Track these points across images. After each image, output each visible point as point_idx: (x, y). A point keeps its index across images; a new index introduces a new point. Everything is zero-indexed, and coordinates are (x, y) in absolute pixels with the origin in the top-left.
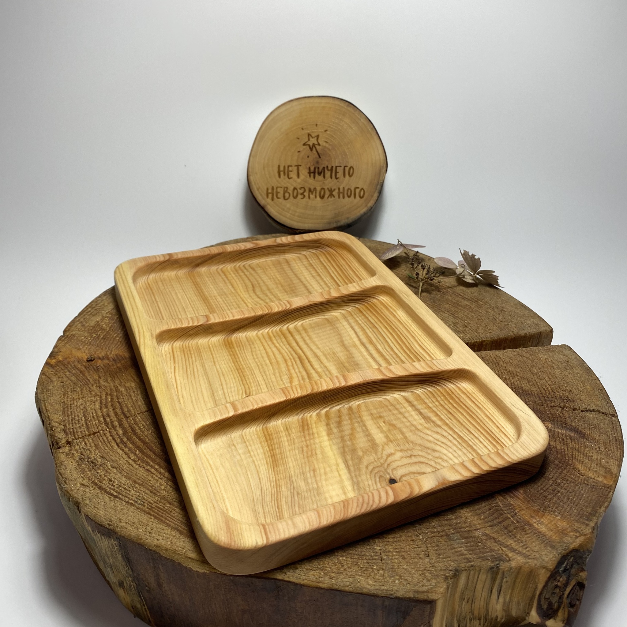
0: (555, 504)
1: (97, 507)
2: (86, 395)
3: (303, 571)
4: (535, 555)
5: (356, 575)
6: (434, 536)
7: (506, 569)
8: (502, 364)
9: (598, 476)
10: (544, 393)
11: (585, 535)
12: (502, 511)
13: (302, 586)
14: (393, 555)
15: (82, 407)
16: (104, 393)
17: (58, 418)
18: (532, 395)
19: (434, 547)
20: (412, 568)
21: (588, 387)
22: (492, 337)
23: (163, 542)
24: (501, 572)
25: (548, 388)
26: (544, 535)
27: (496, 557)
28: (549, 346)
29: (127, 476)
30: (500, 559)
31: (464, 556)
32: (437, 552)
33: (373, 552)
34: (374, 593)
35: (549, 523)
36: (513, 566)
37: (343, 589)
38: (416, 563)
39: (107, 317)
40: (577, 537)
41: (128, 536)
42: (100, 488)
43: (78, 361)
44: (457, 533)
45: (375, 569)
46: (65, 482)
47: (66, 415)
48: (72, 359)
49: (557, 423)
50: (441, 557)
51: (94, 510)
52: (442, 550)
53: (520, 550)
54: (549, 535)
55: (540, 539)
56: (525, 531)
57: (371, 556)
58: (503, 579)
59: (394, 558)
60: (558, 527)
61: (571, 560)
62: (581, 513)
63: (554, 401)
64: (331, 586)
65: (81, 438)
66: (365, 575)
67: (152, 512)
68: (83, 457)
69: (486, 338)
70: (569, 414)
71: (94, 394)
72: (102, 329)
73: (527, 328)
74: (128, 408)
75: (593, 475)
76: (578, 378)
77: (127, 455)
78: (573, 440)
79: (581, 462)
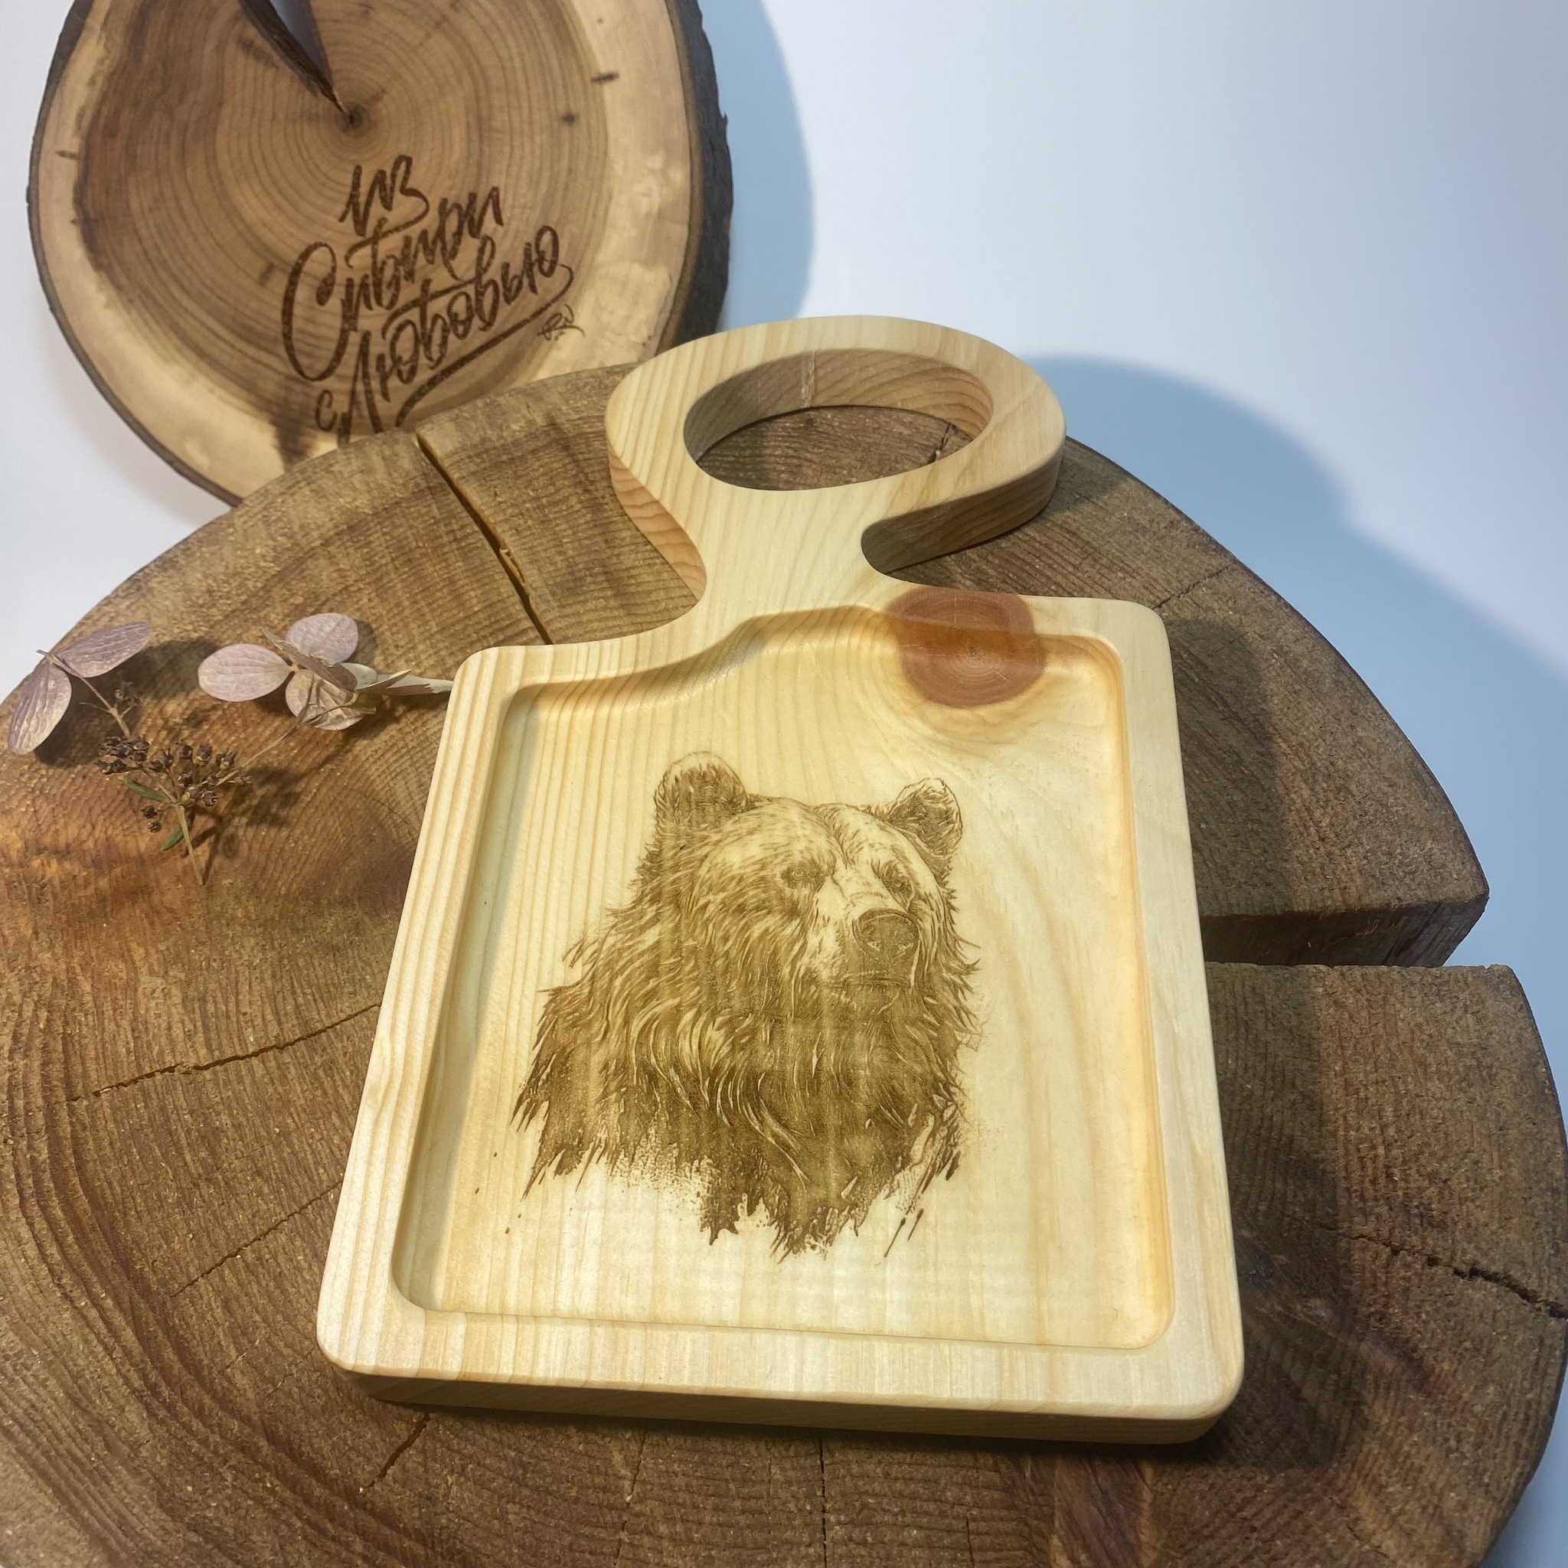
8: (1261, 1030)
18: (1314, 1177)
25: (1376, 1157)
69: (1247, 906)
70: (1408, 1279)
73: (1401, 880)
74: (83, 1063)
75: (1398, 1546)
76: (1492, 1126)
77: (40, 1246)
78: (1381, 1390)
79: (1374, 1487)
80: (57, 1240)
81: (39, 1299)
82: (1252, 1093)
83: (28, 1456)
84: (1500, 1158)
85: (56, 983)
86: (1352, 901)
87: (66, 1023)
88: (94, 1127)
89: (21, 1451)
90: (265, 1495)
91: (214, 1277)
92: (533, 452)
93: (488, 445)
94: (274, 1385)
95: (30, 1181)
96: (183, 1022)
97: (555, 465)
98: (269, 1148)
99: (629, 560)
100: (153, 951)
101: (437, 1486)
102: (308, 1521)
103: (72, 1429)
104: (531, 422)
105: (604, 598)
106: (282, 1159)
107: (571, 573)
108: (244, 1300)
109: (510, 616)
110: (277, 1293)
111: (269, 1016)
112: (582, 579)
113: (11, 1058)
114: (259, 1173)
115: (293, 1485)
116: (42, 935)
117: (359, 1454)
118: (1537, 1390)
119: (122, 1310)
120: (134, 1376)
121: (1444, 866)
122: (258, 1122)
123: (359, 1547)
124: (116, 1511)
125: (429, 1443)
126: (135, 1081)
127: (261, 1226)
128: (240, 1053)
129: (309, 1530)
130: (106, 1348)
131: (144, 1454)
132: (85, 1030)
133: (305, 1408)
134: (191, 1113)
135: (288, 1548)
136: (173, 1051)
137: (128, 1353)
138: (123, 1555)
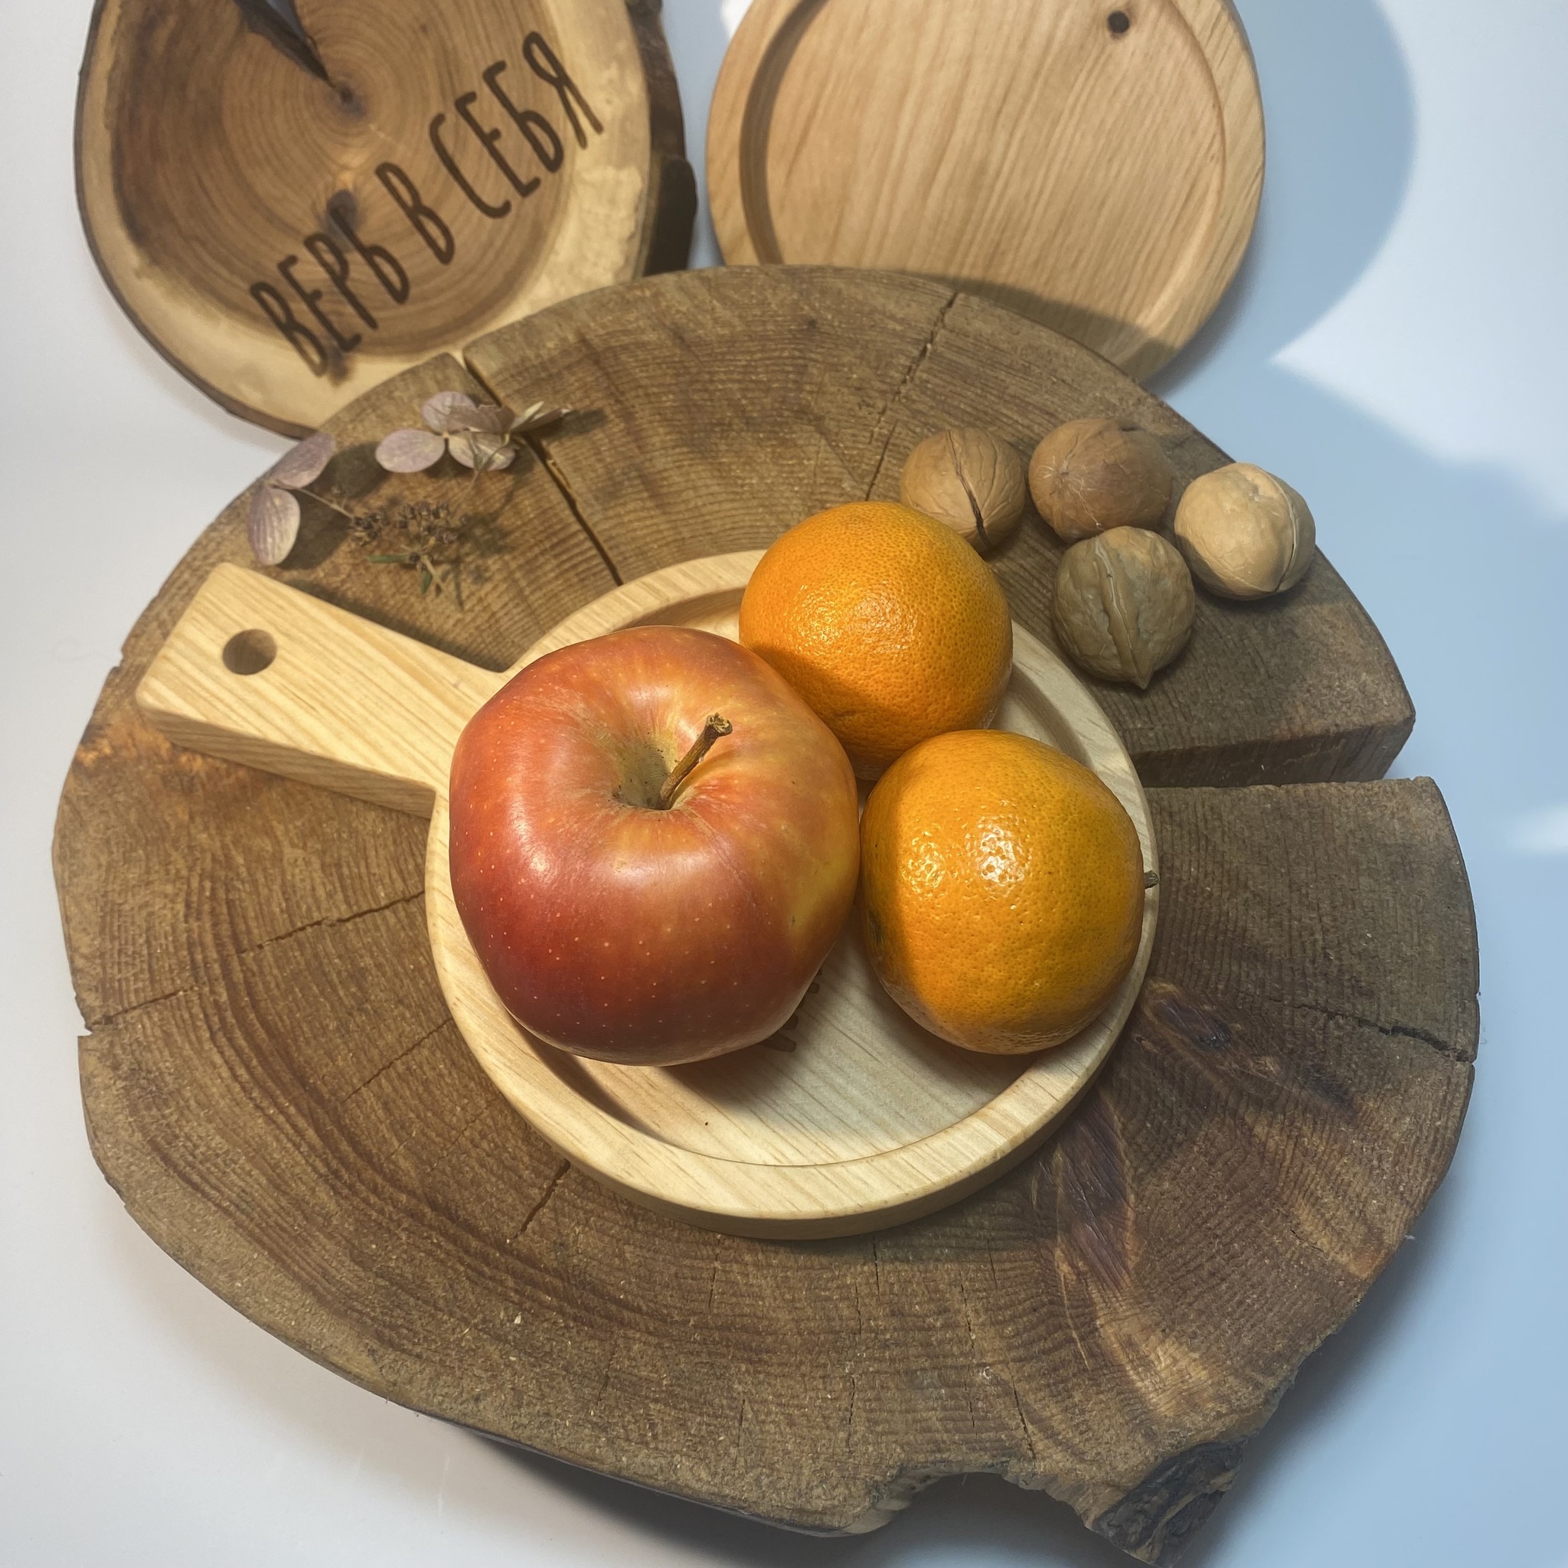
2: (156, 876)
4: (1098, 1454)
5: (676, 1451)
9: (1341, 1249)
10: (1298, 959)
11: (1242, 1411)
12: (1061, 1320)
14: (769, 1413)
16: (198, 869)
17: (90, 946)
18: (1263, 959)
19: (868, 1400)
20: (802, 1451)
22: (1224, 734)
25: (1315, 942)
26: (1140, 1400)
27: (1006, 1444)
29: (226, 1131)
30: (1011, 1451)
31: (930, 1435)
32: (871, 1416)
33: (727, 1398)
36: (1040, 1470)
40: (1219, 1416)
42: (166, 1159)
43: (149, 759)
44: (935, 1368)
45: (721, 1442)
47: (108, 937)
48: (134, 752)
50: (879, 1429)
52: (885, 1411)
53: (1070, 1435)
54: (1154, 1402)
55: (1128, 1409)
57: (722, 1407)
59: (769, 1419)
60: (1183, 1382)
62: (1256, 1349)
63: (1317, 989)
64: (616, 1473)
65: (134, 1008)
69: (1206, 738)
70: (1342, 1037)
71: (173, 871)
73: (1339, 709)
74: (246, 923)
75: (1330, 1243)
76: (1413, 912)
77: (231, 1069)
78: (1319, 1127)
79: (1312, 1200)
80: (244, 1063)
81: (237, 1110)
82: (1211, 895)
83: (245, 1228)
84: (1419, 936)
85: (214, 859)
86: (1296, 729)
87: (227, 891)
88: (261, 973)
89: (239, 1225)
90: (434, 1248)
91: (373, 1085)
92: (569, 367)
93: (528, 364)
94: (431, 1165)
95: (216, 1019)
96: (324, 884)
97: (589, 379)
98: (406, 981)
99: (660, 463)
100: (291, 827)
101: (568, 1235)
102: (469, 1266)
103: (277, 1207)
104: (564, 340)
105: (641, 499)
106: (419, 990)
107: (610, 479)
108: (400, 1102)
109: (561, 521)
110: (425, 1095)
111: (395, 875)
112: (621, 483)
113: (186, 922)
114: (400, 1002)
115: (454, 1240)
116: (198, 820)
117: (504, 1214)
118: (1444, 1119)
119: (304, 1116)
120: (318, 1164)
121: (1376, 694)
122: (395, 961)
123: (510, 1283)
124: (320, 1266)
125: (558, 1203)
126: (290, 935)
127: (407, 1043)
128: (374, 906)
129: (469, 1272)
130: (294, 1145)
131: (335, 1222)
132: (243, 895)
133: (458, 1183)
134: (340, 957)
135: (456, 1286)
136: (319, 909)
137: (312, 1147)
138: (329, 1297)
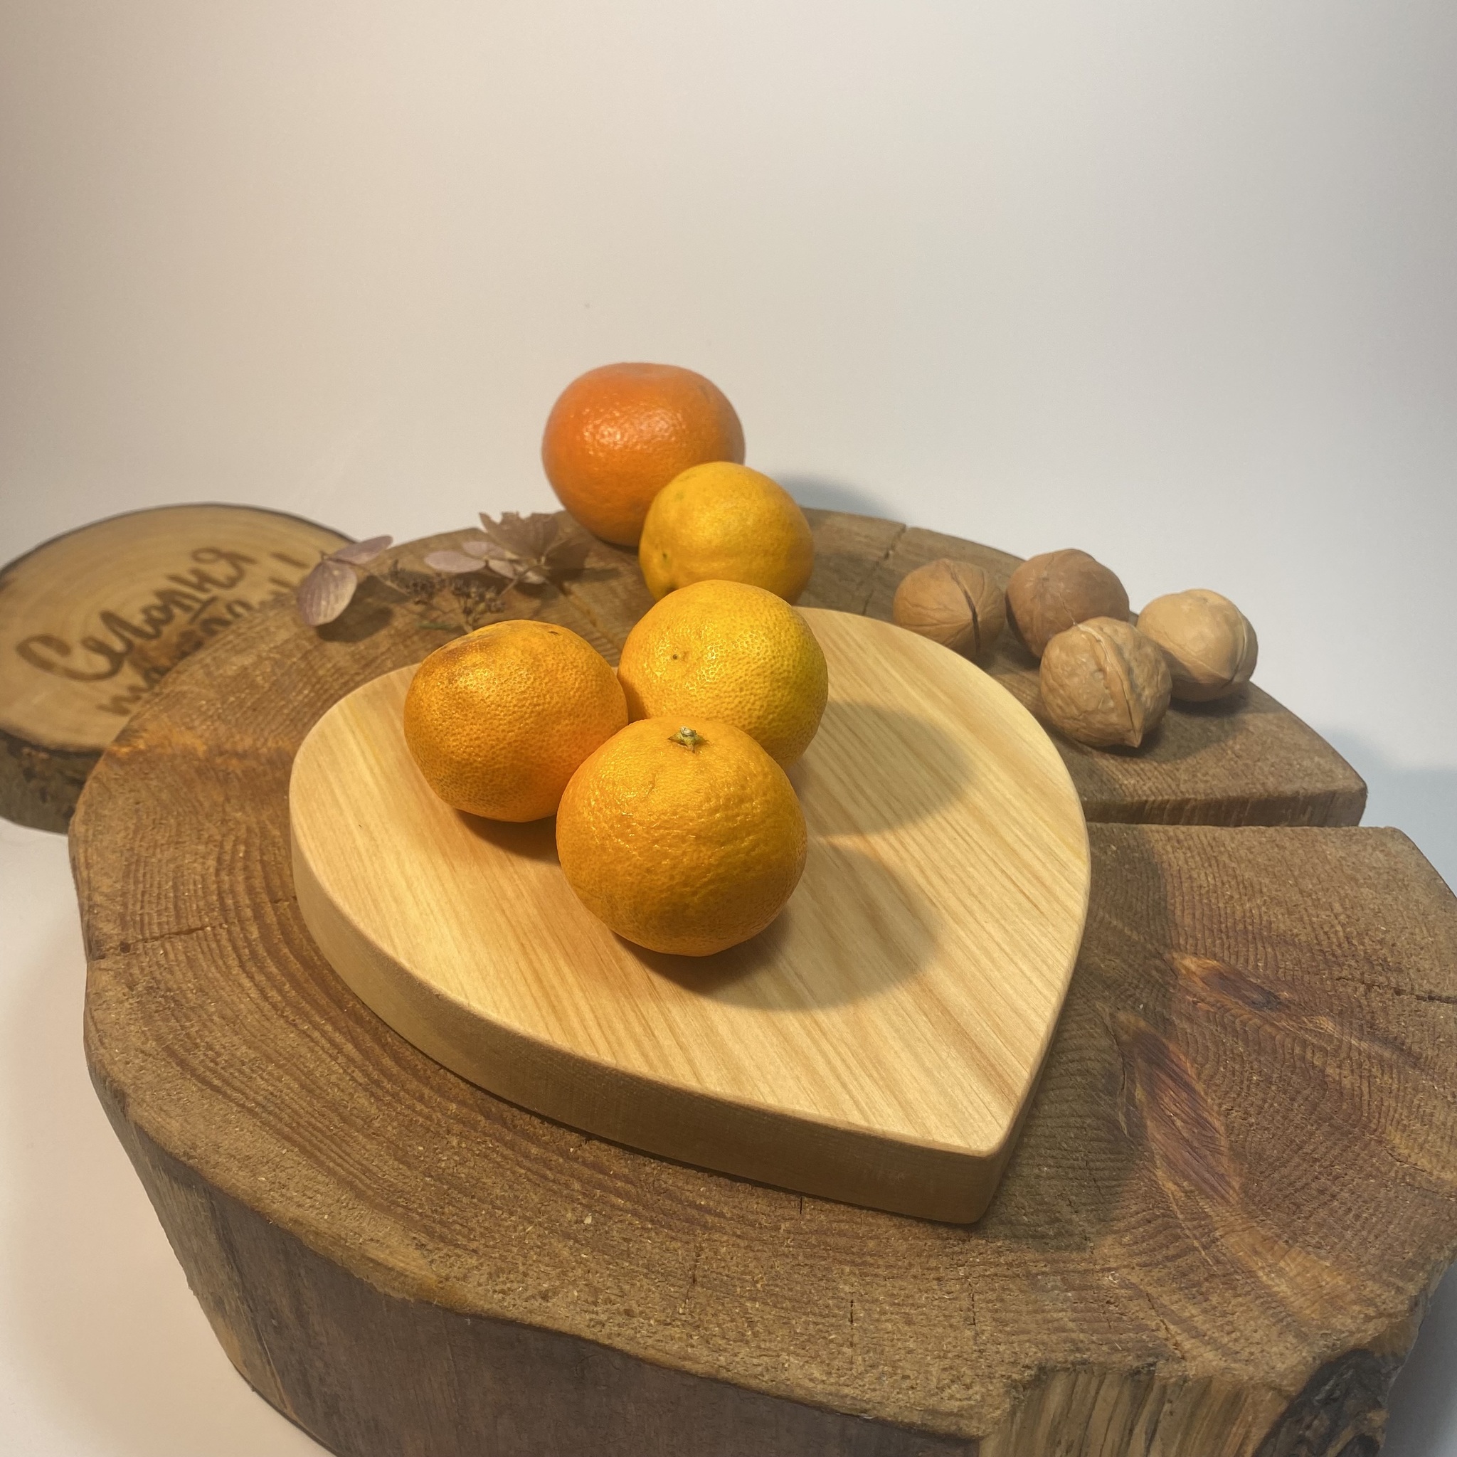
0: (1320, 1225)
1: (165, 1108)
2: (187, 838)
3: (650, 1325)
4: (1252, 1354)
5: (782, 1350)
6: (996, 1275)
7: (1173, 1380)
8: (1227, 861)
9: (1443, 1168)
10: (1325, 943)
11: (1390, 1316)
12: (1179, 1231)
13: (640, 1361)
14: (883, 1313)
15: (172, 866)
16: (233, 838)
17: (112, 886)
18: (1294, 944)
19: (992, 1302)
20: (927, 1350)
21: (1441, 938)
22: (1209, 791)
23: (312, 1214)
24: (1157, 1385)
25: (1336, 932)
26: (1282, 1302)
27: (1150, 1345)
28: (1353, 829)
29: (254, 1042)
30: (1157, 1353)
31: (1065, 1334)
32: (997, 1316)
33: (833, 1298)
34: (821, 1403)
35: (1298, 1274)
36: (1191, 1373)
37: (742, 1381)
38: (940, 1339)
39: (268, 658)
40: (1368, 1319)
41: (230, 1188)
42: (182, 1063)
43: (184, 757)
44: (1056, 1273)
45: (832, 1341)
46: (101, 1041)
47: (131, 881)
48: (169, 751)
49: (1351, 1023)
50: (1008, 1329)
51: (159, 1115)
52: (1011, 1311)
53: (1216, 1335)
54: (1296, 1304)
55: (1271, 1312)
56: (1235, 1289)
57: (827, 1307)
58: (1163, 1404)
59: (883, 1318)
60: (1321, 1287)
61: (1347, 1376)
62: (1386, 1257)
63: (1350, 966)
64: (714, 1372)
65: (156, 939)
66: (802, 1352)
67: (296, 1137)
68: (153, 984)
69: (1195, 793)
70: (1384, 1002)
71: (206, 836)
72: (253, 686)
74: (281, 877)
77: (261, 991)
79: (1400, 1127)
80: (275, 986)
83: (272, 1127)
86: (1271, 791)
87: (262, 854)
88: (296, 917)
89: (265, 1124)
90: (489, 1152)
102: (529, 1169)
103: (310, 1109)
113: (217, 875)
115: (511, 1146)
119: (341, 1032)
120: (358, 1074)
129: (530, 1175)
130: (331, 1056)
131: (376, 1125)
135: (516, 1187)
137: (351, 1060)
138: (370, 1193)
